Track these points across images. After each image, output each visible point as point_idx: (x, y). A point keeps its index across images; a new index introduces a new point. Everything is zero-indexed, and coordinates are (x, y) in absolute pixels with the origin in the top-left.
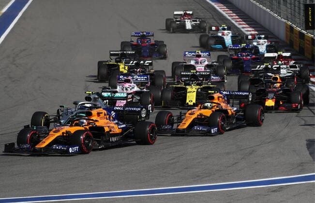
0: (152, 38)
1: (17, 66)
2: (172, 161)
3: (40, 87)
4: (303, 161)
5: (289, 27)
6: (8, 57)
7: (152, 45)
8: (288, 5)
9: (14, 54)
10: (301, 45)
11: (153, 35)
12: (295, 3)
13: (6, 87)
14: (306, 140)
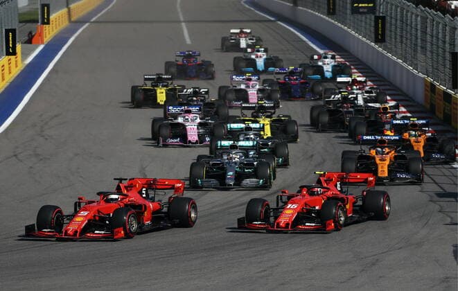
0: (198, 57)
1: (46, 139)
2: (263, 273)
3: (78, 168)
4: (448, 276)
5: (429, 85)
6: (34, 125)
7: (199, 65)
8: (429, 54)
9: (42, 121)
10: (446, 111)
11: (199, 55)
12: (438, 51)
13: (31, 167)
14: (453, 246)
